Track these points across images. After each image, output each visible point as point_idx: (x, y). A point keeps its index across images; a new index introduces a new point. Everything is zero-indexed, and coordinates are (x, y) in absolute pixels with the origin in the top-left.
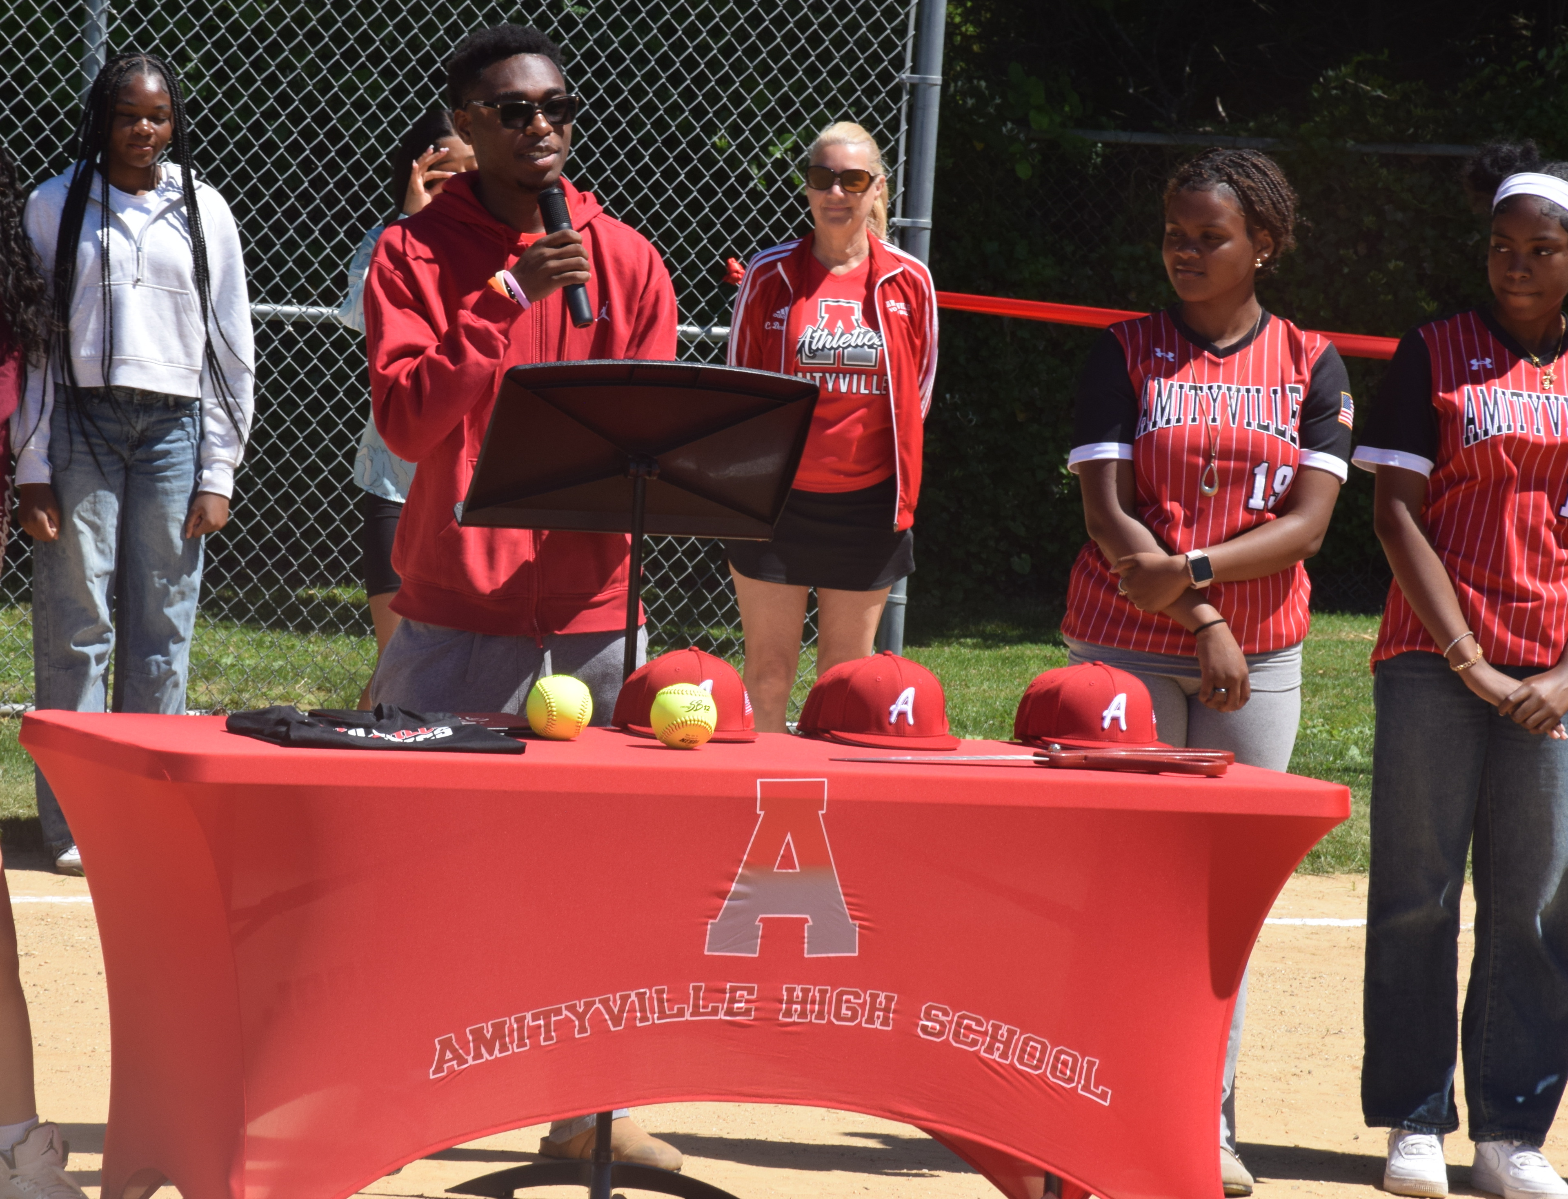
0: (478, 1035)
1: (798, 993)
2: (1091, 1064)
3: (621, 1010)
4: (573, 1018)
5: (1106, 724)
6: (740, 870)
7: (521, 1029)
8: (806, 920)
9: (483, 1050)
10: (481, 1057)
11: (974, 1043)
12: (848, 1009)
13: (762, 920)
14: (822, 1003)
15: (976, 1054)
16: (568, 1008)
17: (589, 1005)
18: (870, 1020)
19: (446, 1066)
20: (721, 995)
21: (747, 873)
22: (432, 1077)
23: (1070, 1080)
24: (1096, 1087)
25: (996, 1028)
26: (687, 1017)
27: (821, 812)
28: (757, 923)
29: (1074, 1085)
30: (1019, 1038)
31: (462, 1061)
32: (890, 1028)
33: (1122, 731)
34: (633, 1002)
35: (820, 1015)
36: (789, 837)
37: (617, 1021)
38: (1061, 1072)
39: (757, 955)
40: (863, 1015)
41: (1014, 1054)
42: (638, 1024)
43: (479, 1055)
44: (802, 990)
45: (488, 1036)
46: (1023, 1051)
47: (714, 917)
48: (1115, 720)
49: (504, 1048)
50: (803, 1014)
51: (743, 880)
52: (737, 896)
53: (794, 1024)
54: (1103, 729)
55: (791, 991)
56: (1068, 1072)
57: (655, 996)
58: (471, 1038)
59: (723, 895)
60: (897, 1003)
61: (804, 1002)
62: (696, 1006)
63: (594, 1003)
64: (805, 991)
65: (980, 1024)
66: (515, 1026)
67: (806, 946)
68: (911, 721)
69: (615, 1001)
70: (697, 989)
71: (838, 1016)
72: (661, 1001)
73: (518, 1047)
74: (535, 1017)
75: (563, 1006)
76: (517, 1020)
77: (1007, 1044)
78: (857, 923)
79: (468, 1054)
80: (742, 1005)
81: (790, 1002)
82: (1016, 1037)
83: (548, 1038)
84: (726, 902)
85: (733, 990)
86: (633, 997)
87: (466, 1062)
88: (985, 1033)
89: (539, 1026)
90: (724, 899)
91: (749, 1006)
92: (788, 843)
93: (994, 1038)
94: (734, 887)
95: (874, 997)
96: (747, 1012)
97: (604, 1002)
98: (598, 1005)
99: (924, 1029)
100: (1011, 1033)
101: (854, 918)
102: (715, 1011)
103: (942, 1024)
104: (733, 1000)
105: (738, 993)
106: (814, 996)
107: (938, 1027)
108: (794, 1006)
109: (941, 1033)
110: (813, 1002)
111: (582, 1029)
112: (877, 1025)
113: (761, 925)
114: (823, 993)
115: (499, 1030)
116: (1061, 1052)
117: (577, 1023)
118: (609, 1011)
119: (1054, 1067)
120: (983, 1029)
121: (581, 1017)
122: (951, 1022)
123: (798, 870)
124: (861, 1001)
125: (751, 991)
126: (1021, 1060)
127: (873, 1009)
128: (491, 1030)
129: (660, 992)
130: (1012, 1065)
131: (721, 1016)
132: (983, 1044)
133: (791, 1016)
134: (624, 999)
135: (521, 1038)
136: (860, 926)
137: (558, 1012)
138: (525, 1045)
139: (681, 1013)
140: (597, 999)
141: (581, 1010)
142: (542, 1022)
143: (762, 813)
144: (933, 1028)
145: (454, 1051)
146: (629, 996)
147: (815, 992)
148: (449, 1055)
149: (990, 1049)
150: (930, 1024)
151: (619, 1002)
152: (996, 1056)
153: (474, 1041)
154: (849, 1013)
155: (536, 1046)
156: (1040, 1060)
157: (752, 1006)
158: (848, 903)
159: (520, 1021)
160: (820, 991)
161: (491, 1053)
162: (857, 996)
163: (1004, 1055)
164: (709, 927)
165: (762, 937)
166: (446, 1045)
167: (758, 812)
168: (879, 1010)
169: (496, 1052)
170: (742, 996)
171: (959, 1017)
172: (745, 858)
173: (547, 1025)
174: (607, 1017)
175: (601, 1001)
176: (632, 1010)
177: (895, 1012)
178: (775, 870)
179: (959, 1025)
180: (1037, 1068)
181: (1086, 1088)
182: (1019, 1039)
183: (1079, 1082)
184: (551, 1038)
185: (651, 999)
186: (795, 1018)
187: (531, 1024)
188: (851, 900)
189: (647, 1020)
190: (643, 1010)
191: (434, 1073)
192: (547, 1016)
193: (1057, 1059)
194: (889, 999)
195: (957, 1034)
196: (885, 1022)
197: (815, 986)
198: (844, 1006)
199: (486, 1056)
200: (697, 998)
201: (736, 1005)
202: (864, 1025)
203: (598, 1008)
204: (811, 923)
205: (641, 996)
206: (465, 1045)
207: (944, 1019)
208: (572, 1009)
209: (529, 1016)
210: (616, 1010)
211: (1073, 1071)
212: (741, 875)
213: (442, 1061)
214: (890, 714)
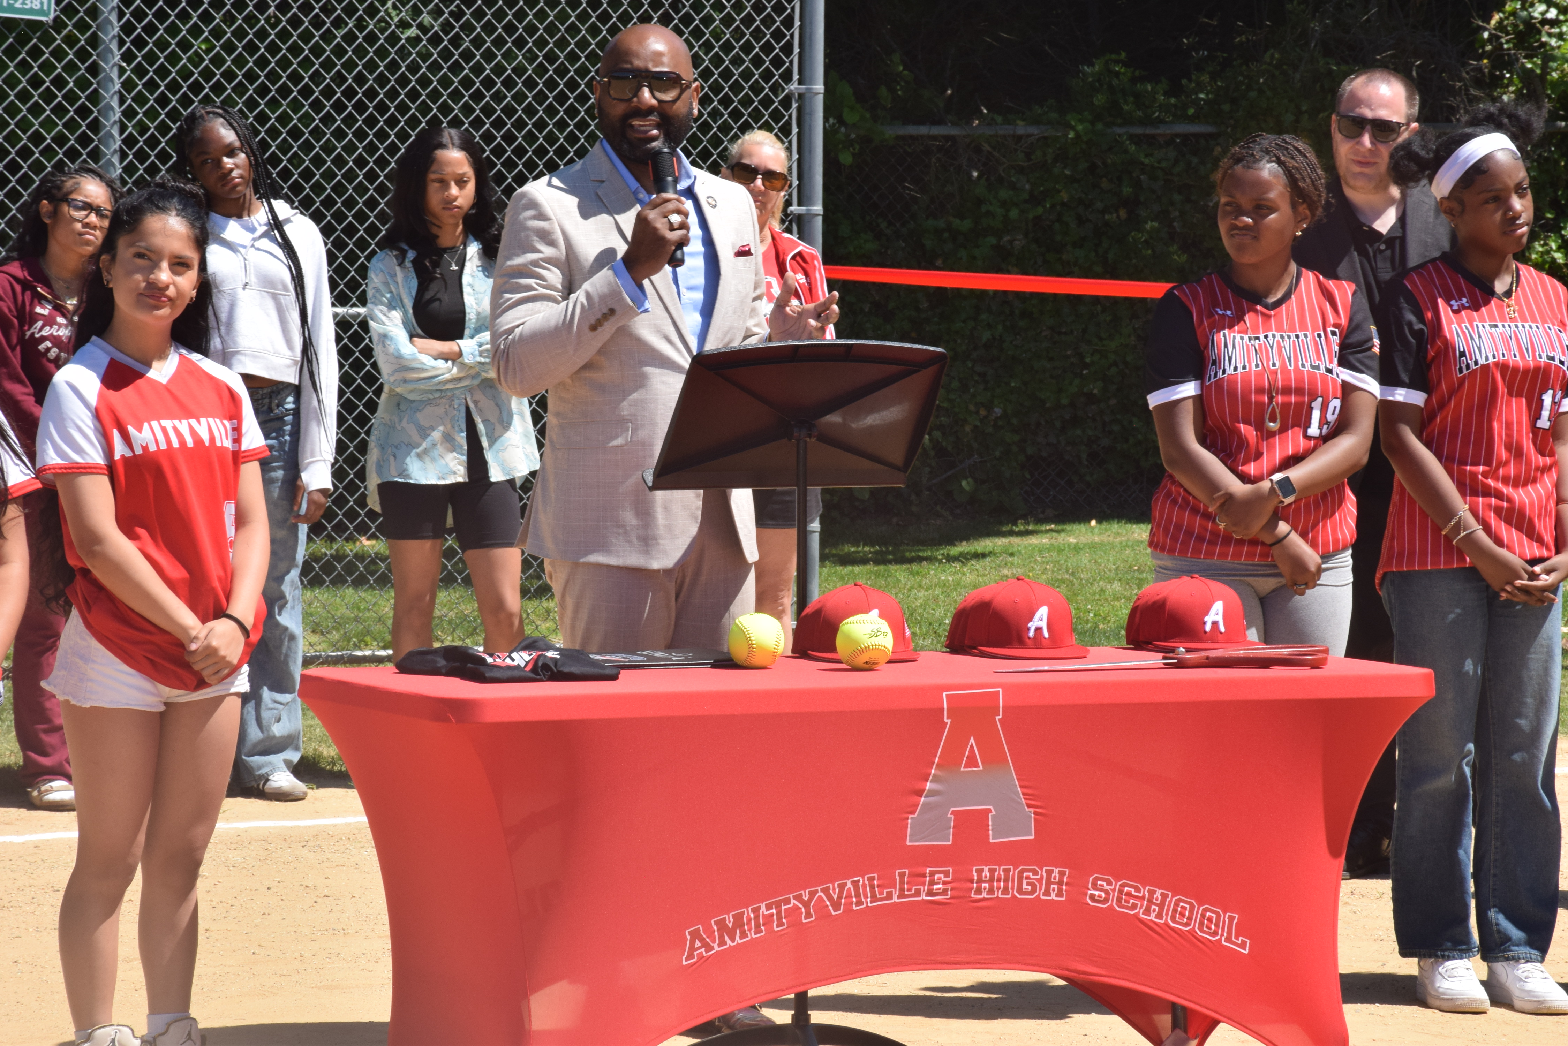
0: (721, 924)
1: (986, 873)
2: (1231, 919)
3: (840, 897)
4: (800, 906)
5: (1208, 628)
6: (933, 771)
7: (757, 918)
8: (989, 811)
9: (726, 938)
10: (725, 944)
11: (1134, 906)
12: (1028, 884)
13: (953, 813)
14: (1006, 880)
15: (1136, 916)
16: (795, 898)
17: (812, 894)
18: (1047, 893)
19: (696, 953)
20: (921, 879)
21: (939, 773)
22: (684, 963)
23: (1215, 933)
24: (1237, 938)
25: (1152, 893)
26: (895, 899)
27: (997, 718)
28: (949, 815)
29: (1218, 937)
30: (1171, 900)
31: (709, 948)
32: (1064, 899)
33: (1221, 633)
34: (849, 889)
35: (1005, 891)
36: (972, 740)
37: (836, 906)
38: (1207, 927)
39: (950, 843)
40: (1041, 889)
41: (1167, 915)
42: (855, 908)
43: (722, 943)
44: (990, 870)
45: (730, 925)
46: (1175, 911)
47: (913, 813)
48: (1215, 624)
49: (743, 935)
50: (991, 891)
51: (936, 779)
52: (932, 793)
53: (984, 899)
54: (1205, 632)
55: (980, 871)
56: (1213, 927)
57: (867, 882)
58: (715, 928)
59: (919, 793)
60: (1068, 877)
61: (991, 881)
62: (902, 890)
63: (817, 891)
64: (992, 871)
65: (1137, 890)
66: (752, 916)
68: (1046, 634)
69: (834, 889)
70: (902, 875)
71: (1020, 891)
72: (872, 887)
73: (755, 933)
74: (769, 907)
75: (791, 896)
76: (754, 911)
77: (1161, 906)
78: (1032, 810)
79: (714, 942)
80: (940, 886)
81: (980, 881)
82: (1168, 899)
83: (780, 924)
84: (923, 799)
85: (932, 874)
86: (849, 885)
87: (713, 948)
88: (1143, 898)
89: (772, 915)
90: (921, 796)
91: (946, 887)
92: (972, 746)
93: (1150, 901)
94: (928, 786)
95: (1050, 873)
96: (945, 892)
97: (826, 891)
98: (820, 894)
99: (1092, 897)
100: (1164, 897)
101: (1029, 806)
102: (918, 893)
103: (1107, 892)
104: (932, 883)
105: (936, 876)
106: (999, 874)
107: (1103, 895)
108: (984, 885)
109: (1106, 900)
110: (999, 880)
111: (809, 914)
112: (1053, 896)
113: (953, 817)
114: (1007, 871)
115: (738, 918)
116: (1206, 910)
117: (803, 910)
118: (830, 898)
119: (1201, 924)
120: (1141, 895)
121: (806, 905)
122: (1114, 890)
123: (981, 768)
124: (1038, 877)
125: (946, 874)
126: (1173, 919)
127: (1049, 883)
128: (732, 920)
129: (871, 879)
130: (1166, 924)
131: (923, 897)
132: (1141, 907)
133: (981, 893)
134: (842, 887)
135: (757, 926)
136: (1035, 813)
137: (787, 901)
138: (761, 932)
139: (889, 896)
140: (819, 889)
141: (806, 899)
142: (774, 911)
143: (949, 721)
144: (1100, 896)
145: (702, 940)
146: (845, 884)
147: (1000, 872)
148: (698, 944)
149: (1147, 912)
150: (1097, 893)
151: (837, 890)
152: (1153, 917)
153: (718, 930)
154: (1029, 888)
155: (770, 930)
156: (1190, 918)
157: (949, 887)
158: (1024, 794)
159: (756, 911)
160: (1004, 870)
161: (733, 939)
162: (1035, 873)
163: (1159, 916)
164: (909, 821)
165: (954, 827)
166: (695, 935)
167: (946, 720)
168: (1054, 883)
169: (737, 938)
170: (940, 879)
171: (1120, 885)
172: (937, 760)
173: (779, 913)
174: (828, 903)
175: (822, 890)
176: (849, 896)
177: (1067, 884)
178: (962, 769)
179: (1121, 892)
180: (1187, 924)
181: (1228, 940)
182: (1170, 902)
183: (1222, 935)
184: (783, 924)
185: (864, 885)
186: (984, 895)
187: (765, 913)
188: (1026, 791)
189: (862, 903)
190: (858, 895)
191: (687, 960)
192: (778, 906)
193: (1203, 916)
194: (1062, 874)
195: (1119, 900)
196: (1059, 894)
197: (1000, 866)
198: (1025, 882)
199: (729, 942)
200: (902, 882)
201: (935, 887)
202: (1042, 897)
203: (820, 896)
204: (994, 813)
205: (855, 884)
206: (711, 935)
207: (1108, 888)
208: (799, 898)
209: (763, 906)
210: (835, 897)
211: (1217, 925)
212: (934, 775)
213: (692, 949)
214: (1029, 629)
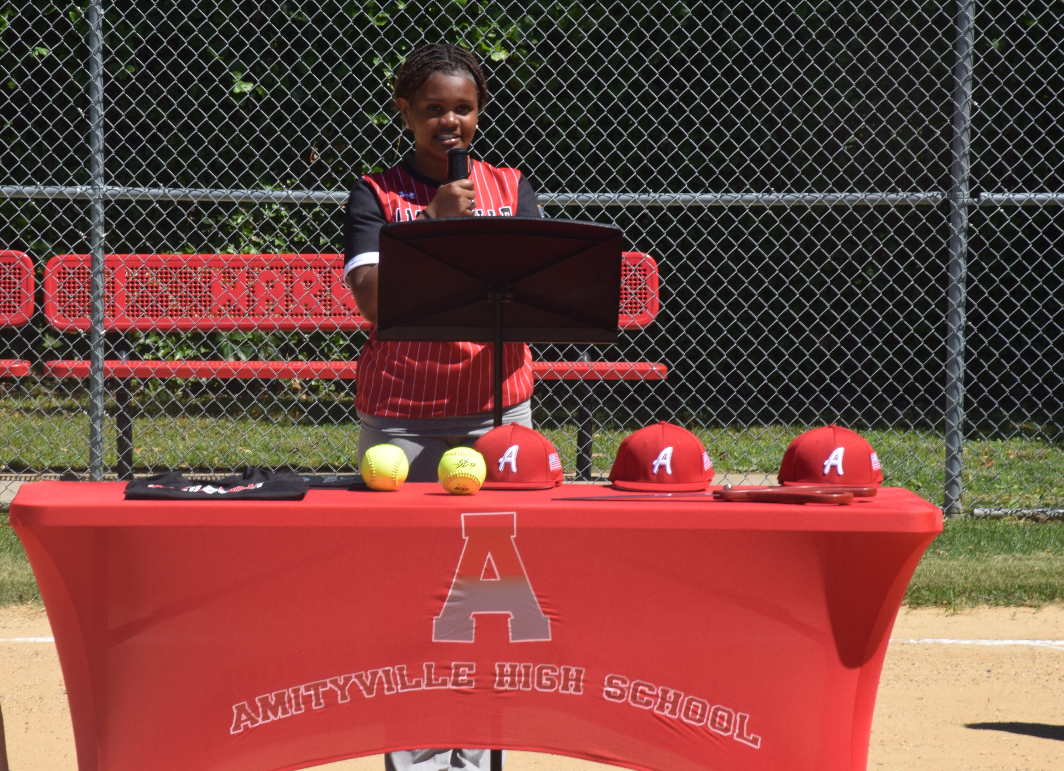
0: (265, 702)
1: (507, 668)
2: (743, 718)
3: (372, 683)
4: (336, 689)
5: (827, 470)
6: (454, 580)
7: (297, 697)
8: (508, 616)
9: (269, 713)
10: (268, 718)
11: (648, 703)
12: (547, 679)
13: (474, 616)
14: (527, 675)
15: (651, 711)
16: (331, 682)
17: (347, 680)
18: (566, 687)
19: (242, 725)
20: (447, 671)
21: (460, 582)
22: (232, 733)
23: (727, 730)
24: (749, 734)
25: (665, 692)
26: (424, 687)
27: (512, 537)
28: (471, 618)
29: (730, 733)
31: (254, 721)
32: (581, 693)
33: (839, 476)
34: (380, 677)
35: (526, 684)
36: (489, 555)
37: (370, 691)
38: (719, 724)
39: (473, 641)
40: (559, 684)
41: (680, 711)
42: (386, 693)
43: (266, 717)
44: (511, 666)
45: (273, 703)
46: (688, 708)
47: (438, 614)
48: (834, 468)
49: (285, 711)
50: (512, 684)
51: (457, 587)
52: (453, 599)
53: (506, 691)
54: (824, 474)
55: (502, 667)
56: (725, 724)
57: (397, 672)
58: (259, 705)
59: (443, 598)
60: (585, 675)
61: (512, 675)
62: (429, 679)
63: (351, 678)
64: (514, 668)
65: (651, 689)
66: (292, 696)
67: (510, 634)
68: (669, 471)
69: (367, 677)
70: (429, 667)
71: (540, 684)
72: (402, 676)
73: (296, 710)
74: (307, 689)
75: (328, 680)
76: (294, 691)
77: (675, 703)
78: (549, 616)
79: (258, 716)
80: (465, 678)
81: (502, 675)
82: (681, 699)
83: (318, 704)
84: (446, 604)
85: (457, 667)
86: (380, 673)
87: (257, 722)
88: (656, 696)
89: (310, 696)
90: (444, 601)
91: (470, 679)
92: (489, 560)
93: (664, 699)
94: (450, 592)
95: (567, 671)
96: (469, 683)
97: (359, 677)
98: (354, 679)
99: (608, 693)
100: (677, 696)
101: (546, 613)
102: (444, 683)
103: (622, 690)
104: (457, 675)
105: (461, 670)
106: (520, 671)
107: (619, 692)
108: (505, 678)
109: (621, 697)
110: (520, 675)
111: (344, 697)
112: (571, 691)
113: (474, 620)
114: (527, 668)
115: (280, 698)
116: (717, 709)
117: (339, 693)
118: (363, 684)
119: (713, 721)
120: (655, 693)
121: (342, 688)
122: (629, 688)
123: (499, 579)
124: (557, 674)
125: (471, 668)
126: (686, 715)
127: (567, 679)
128: (274, 699)
129: (401, 670)
130: (680, 719)
131: (450, 686)
132: (655, 704)
133: (503, 685)
134: (374, 675)
135: (298, 705)
136: (551, 619)
137: (324, 685)
138: (301, 709)
139: (418, 684)
140: (353, 675)
141: (341, 683)
142: (312, 692)
143: (467, 539)
144: (615, 693)
145: (247, 714)
146: (377, 673)
147: (521, 668)
148: (244, 717)
149: (661, 708)
150: (612, 690)
151: (370, 677)
152: (666, 713)
153: (262, 706)
154: (549, 683)
155: (308, 709)
156: (702, 715)
157: (473, 679)
158: (540, 603)
159: (296, 692)
160: (524, 667)
161: (275, 714)
162: (554, 670)
163: (673, 712)
164: (434, 621)
165: (476, 628)
166: (241, 710)
167: (464, 537)
168: (572, 680)
169: (280, 714)
170: (464, 671)
171: (635, 684)
172: (457, 571)
173: (317, 694)
174: (362, 688)
175: (356, 677)
176: (381, 683)
177: (584, 681)
178: (481, 579)
179: (635, 690)
180: (700, 721)
181: (740, 735)
182: (683, 701)
183: (734, 731)
184: (320, 704)
185: (394, 674)
186: (507, 687)
187: (305, 694)
188: (542, 600)
189: (393, 690)
190: (389, 682)
191: (234, 730)
192: (316, 688)
193: (715, 714)
194: (579, 672)
195: (634, 697)
196: (577, 689)
197: (520, 663)
198: (544, 678)
199: (272, 718)
200: (429, 673)
201: (460, 678)
202: (561, 691)
203: (354, 683)
204: (512, 617)
205: (387, 673)
206: (255, 710)
207: (623, 686)
208: (335, 682)
209: (302, 688)
210: (368, 683)
211: (729, 722)
212: (455, 584)
213: (239, 721)
214: (653, 466)
